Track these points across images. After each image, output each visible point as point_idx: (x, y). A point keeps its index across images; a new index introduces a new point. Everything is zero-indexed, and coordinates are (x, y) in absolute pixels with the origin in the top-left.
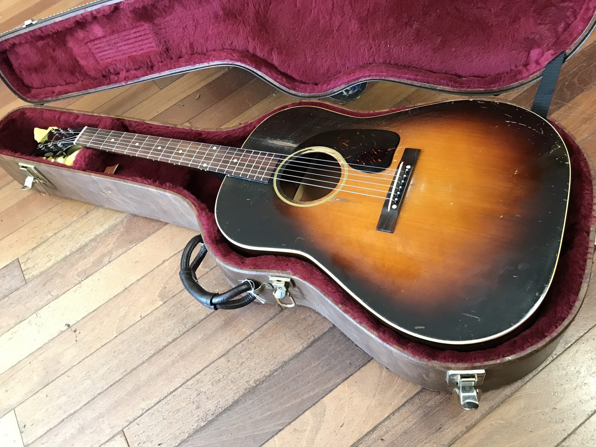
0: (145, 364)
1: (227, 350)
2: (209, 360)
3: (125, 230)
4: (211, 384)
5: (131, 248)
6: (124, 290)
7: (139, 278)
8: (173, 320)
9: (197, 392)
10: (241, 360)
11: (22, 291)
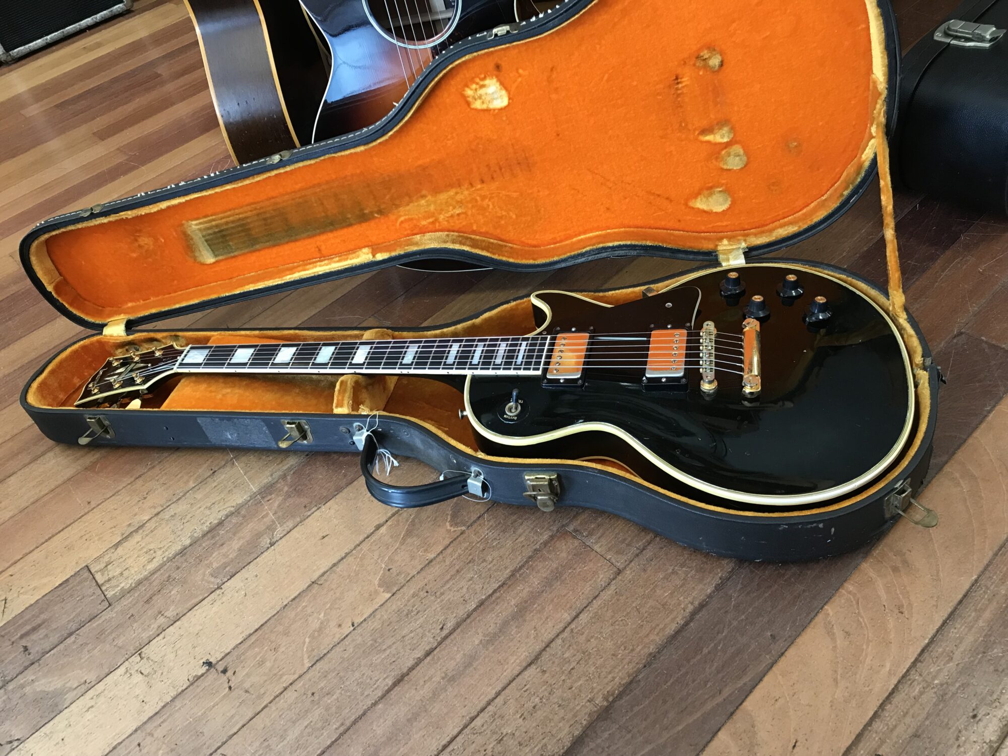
0: (380, 706)
1: (535, 654)
2: (506, 676)
3: (291, 490)
4: (520, 717)
5: (310, 516)
6: (309, 586)
7: (335, 561)
8: (416, 620)
9: (495, 737)
10: (567, 665)
11: (103, 618)
